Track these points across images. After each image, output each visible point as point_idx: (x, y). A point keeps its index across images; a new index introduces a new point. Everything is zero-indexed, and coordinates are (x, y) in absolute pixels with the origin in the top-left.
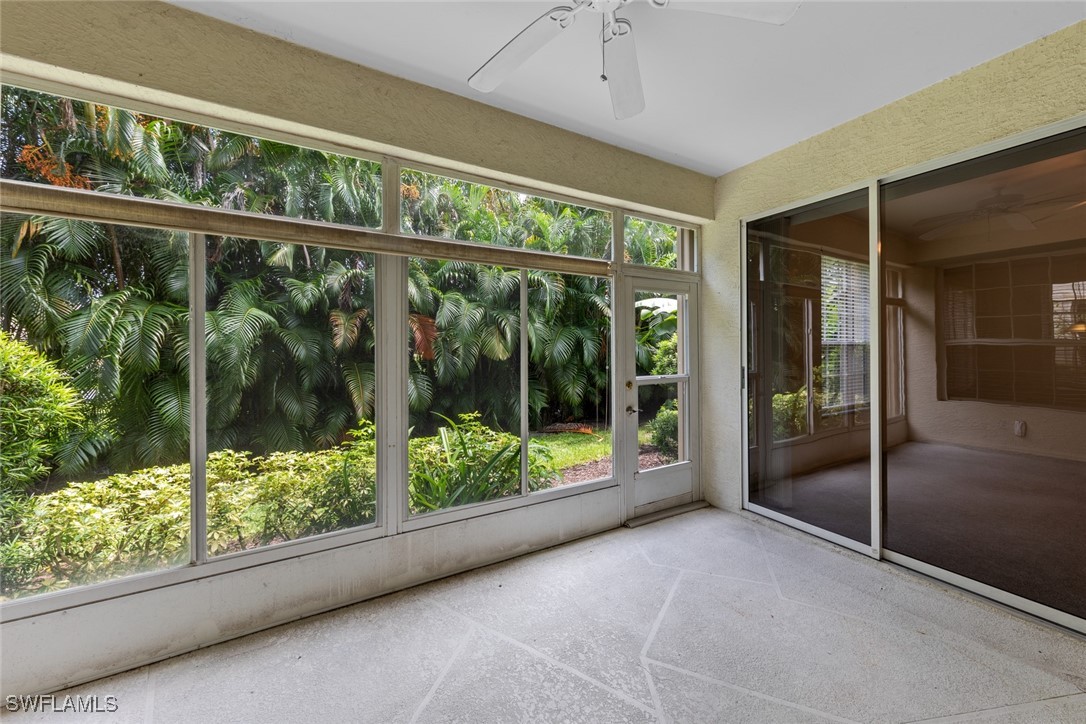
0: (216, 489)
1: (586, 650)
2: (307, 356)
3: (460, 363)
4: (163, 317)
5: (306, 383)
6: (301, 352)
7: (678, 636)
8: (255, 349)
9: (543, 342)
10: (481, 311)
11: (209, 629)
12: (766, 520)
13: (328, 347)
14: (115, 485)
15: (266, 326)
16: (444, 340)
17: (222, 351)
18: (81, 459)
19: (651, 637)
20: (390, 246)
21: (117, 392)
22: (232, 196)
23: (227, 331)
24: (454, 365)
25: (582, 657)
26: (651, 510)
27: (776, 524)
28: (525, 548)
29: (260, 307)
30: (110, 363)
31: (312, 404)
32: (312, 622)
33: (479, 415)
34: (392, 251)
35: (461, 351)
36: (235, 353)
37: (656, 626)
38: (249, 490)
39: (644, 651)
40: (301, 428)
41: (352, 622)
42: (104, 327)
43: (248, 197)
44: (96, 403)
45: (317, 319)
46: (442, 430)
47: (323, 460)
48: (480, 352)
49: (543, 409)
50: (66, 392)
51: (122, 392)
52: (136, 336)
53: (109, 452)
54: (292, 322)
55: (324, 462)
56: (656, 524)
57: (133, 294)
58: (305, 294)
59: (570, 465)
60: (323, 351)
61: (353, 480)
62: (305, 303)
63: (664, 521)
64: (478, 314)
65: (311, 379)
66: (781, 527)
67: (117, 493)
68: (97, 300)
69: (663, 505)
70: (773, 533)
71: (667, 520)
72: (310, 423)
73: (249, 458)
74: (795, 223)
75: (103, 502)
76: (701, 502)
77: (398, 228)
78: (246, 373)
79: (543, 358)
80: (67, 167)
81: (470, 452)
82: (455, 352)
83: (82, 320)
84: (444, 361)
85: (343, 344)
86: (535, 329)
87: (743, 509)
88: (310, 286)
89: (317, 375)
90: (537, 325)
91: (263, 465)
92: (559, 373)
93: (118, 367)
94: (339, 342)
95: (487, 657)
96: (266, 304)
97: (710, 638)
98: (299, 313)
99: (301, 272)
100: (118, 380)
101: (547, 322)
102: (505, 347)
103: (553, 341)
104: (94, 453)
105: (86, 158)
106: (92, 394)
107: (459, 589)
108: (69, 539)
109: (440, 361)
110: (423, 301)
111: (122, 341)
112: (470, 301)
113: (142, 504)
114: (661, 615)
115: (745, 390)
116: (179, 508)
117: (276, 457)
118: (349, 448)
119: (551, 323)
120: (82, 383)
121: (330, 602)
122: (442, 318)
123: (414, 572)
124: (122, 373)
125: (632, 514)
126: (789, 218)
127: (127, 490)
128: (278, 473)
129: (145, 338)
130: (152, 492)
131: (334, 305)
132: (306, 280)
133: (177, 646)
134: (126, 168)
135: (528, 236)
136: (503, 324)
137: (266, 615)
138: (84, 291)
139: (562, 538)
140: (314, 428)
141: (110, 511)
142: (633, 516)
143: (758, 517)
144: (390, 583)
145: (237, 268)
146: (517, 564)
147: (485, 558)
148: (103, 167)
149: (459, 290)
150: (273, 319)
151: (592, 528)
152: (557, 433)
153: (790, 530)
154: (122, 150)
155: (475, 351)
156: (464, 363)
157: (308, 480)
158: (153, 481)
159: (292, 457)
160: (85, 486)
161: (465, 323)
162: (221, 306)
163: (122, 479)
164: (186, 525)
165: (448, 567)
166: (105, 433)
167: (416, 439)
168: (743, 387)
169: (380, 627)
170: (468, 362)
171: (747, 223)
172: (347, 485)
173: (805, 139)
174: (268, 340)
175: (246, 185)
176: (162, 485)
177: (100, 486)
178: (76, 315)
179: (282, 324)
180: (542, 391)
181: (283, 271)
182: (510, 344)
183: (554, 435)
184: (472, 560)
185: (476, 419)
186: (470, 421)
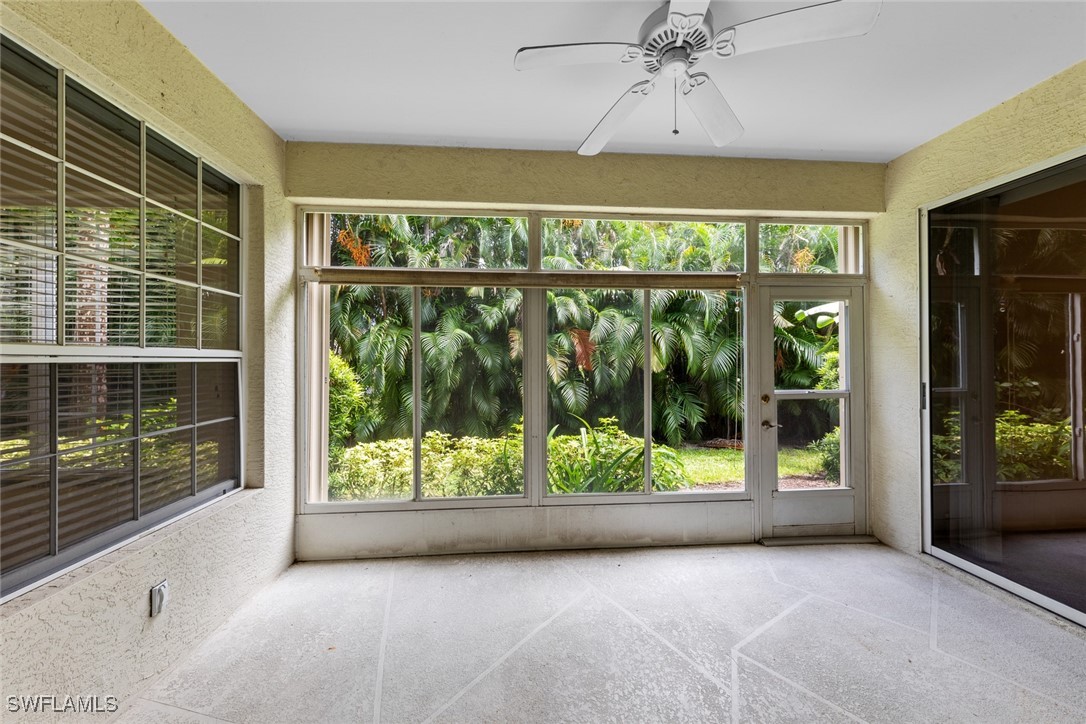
0: (428, 456)
1: (681, 629)
2: (493, 365)
3: (615, 375)
4: (407, 337)
5: (492, 388)
6: (489, 363)
7: (779, 645)
8: (458, 360)
9: (701, 355)
10: (636, 325)
11: (422, 545)
12: (954, 570)
13: (506, 359)
14: (379, 447)
15: (465, 342)
16: (601, 353)
17: (437, 360)
18: (366, 433)
19: (749, 638)
20: (533, 281)
21: (383, 389)
22: (446, 245)
23: (441, 346)
24: (610, 376)
25: (675, 632)
26: (796, 534)
27: (969, 577)
28: (647, 540)
29: (462, 328)
30: (380, 368)
31: (496, 404)
32: (480, 557)
33: (616, 420)
34: (535, 285)
35: (616, 364)
36: (445, 363)
37: (759, 631)
38: (449, 461)
39: (738, 646)
40: (488, 423)
41: (505, 564)
42: (376, 344)
43: (456, 245)
44: (373, 397)
45: (499, 337)
46: (583, 430)
47: (494, 445)
48: (634, 366)
49: (699, 423)
50: (357, 387)
51: (386, 390)
52: (392, 351)
53: (379, 429)
54: (483, 340)
55: (494, 446)
56: (798, 548)
57: (391, 322)
58: (491, 317)
59: (723, 480)
60: (503, 361)
61: (511, 462)
62: (491, 323)
63: (810, 547)
64: (632, 329)
65: (496, 384)
66: (977, 582)
67: (380, 452)
68: (374, 327)
69: (811, 531)
70: (961, 586)
71: (814, 547)
72: (494, 419)
73: (449, 438)
74: (1006, 202)
75: (374, 456)
76: (868, 535)
77: (539, 266)
78: (451, 378)
79: (700, 371)
80: (360, 241)
81: (603, 451)
82: (610, 365)
83: (366, 341)
84: (601, 372)
85: (517, 356)
86: (693, 341)
87: (924, 552)
88: (496, 309)
89: (500, 380)
90: (696, 337)
91: (458, 445)
92: (721, 386)
93: (383, 372)
94: (514, 354)
95: (595, 611)
96: (467, 326)
97: (818, 657)
98: (487, 332)
99: (491, 300)
100: (384, 381)
101: (707, 333)
102: (660, 357)
103: (713, 353)
104: (372, 430)
105: (368, 232)
106: (371, 391)
107: (585, 560)
108: (358, 476)
109: (597, 372)
110: (583, 319)
111: (385, 354)
112: (627, 316)
113: (392, 461)
114: (768, 625)
115: (927, 412)
116: (408, 466)
117: (466, 440)
118: (513, 437)
119: (712, 334)
120: (367, 382)
121: (492, 546)
122: (596, 334)
123: (551, 538)
124: (386, 376)
125: (769, 531)
126: (998, 197)
127: (385, 451)
128: (466, 450)
129: (397, 352)
130: (396, 452)
131: (512, 325)
132: (494, 305)
133: (406, 550)
134: (388, 236)
135: (687, 247)
136: (658, 336)
137: (454, 545)
138: (367, 322)
139: (686, 540)
140: (498, 425)
141: (377, 461)
142: (771, 534)
143: (942, 565)
144: (533, 543)
145: (450, 299)
146: (638, 553)
147: (609, 540)
148: (377, 237)
149: (615, 307)
150: (470, 337)
151: (720, 537)
152: (717, 448)
153: (989, 587)
154: (387, 225)
155: (630, 363)
156: (619, 375)
157: (484, 458)
158: (397, 447)
159: (474, 441)
160: (365, 445)
161: (620, 337)
162: (437, 328)
163: (382, 443)
164: (412, 476)
165: (577, 542)
166: (377, 418)
167: (562, 436)
168: (923, 406)
169: (523, 571)
170: (622, 373)
171: (930, 212)
172: (507, 465)
173: (1011, 98)
174: (467, 353)
175: (455, 235)
176: (401, 450)
177: (372, 446)
178: (363, 338)
179: (476, 341)
180: (702, 406)
181: (478, 300)
182: (664, 357)
183: (714, 450)
184: (598, 540)
185: (613, 424)
186: (608, 424)
